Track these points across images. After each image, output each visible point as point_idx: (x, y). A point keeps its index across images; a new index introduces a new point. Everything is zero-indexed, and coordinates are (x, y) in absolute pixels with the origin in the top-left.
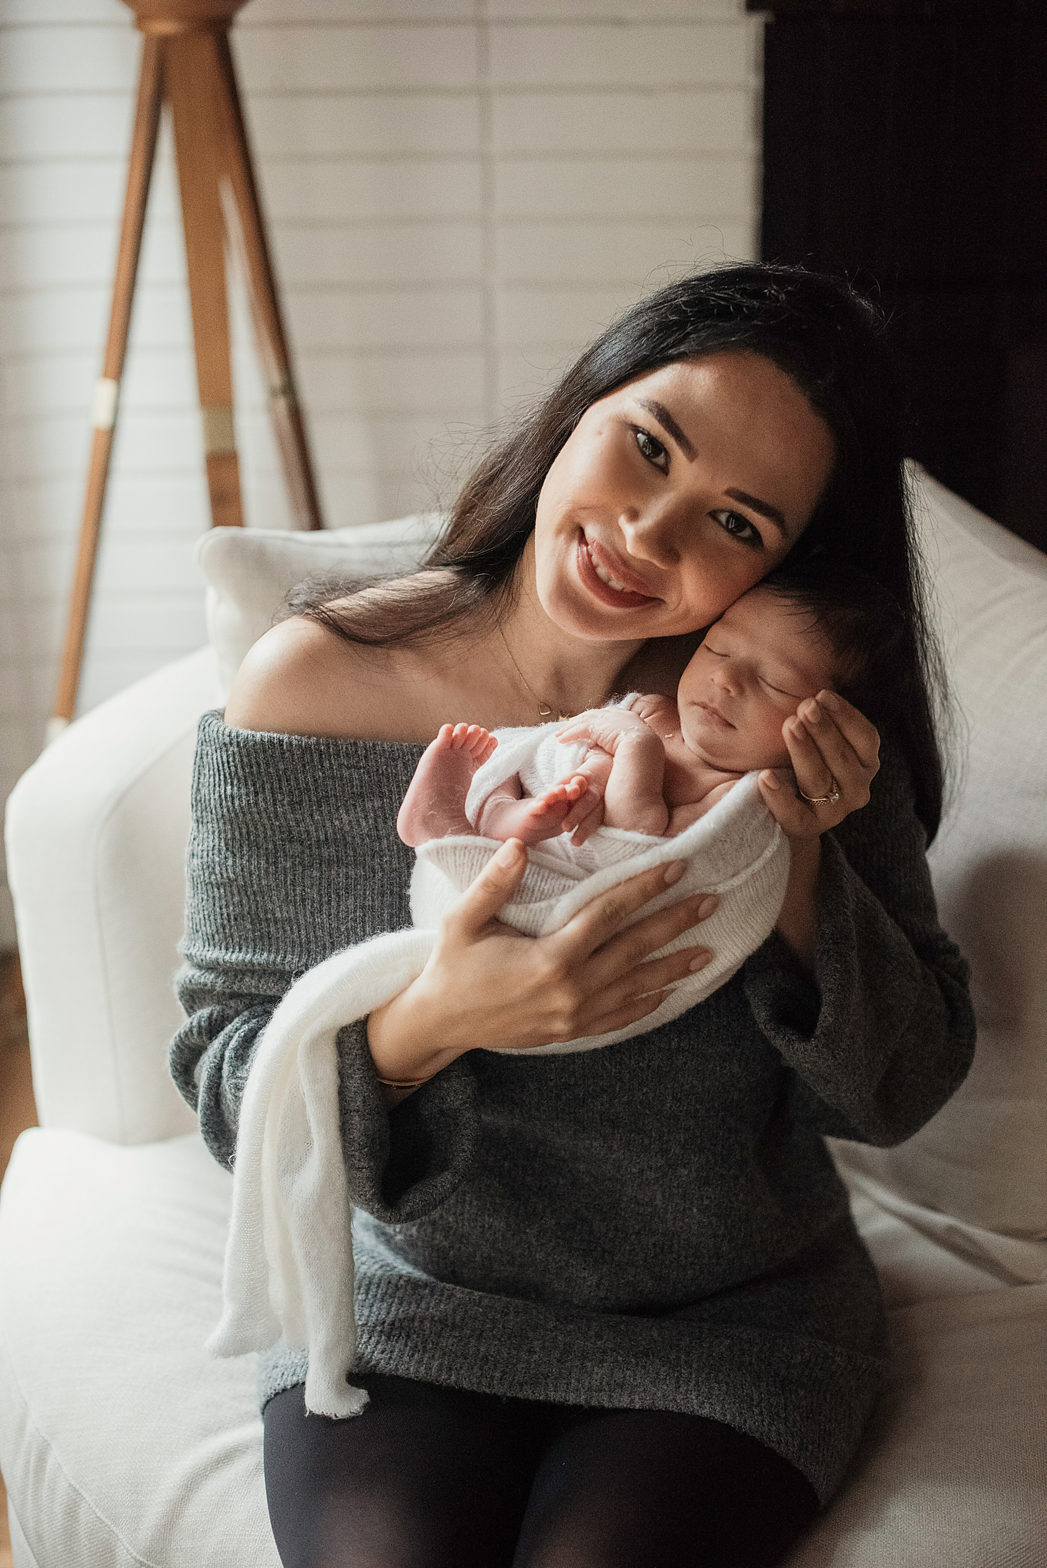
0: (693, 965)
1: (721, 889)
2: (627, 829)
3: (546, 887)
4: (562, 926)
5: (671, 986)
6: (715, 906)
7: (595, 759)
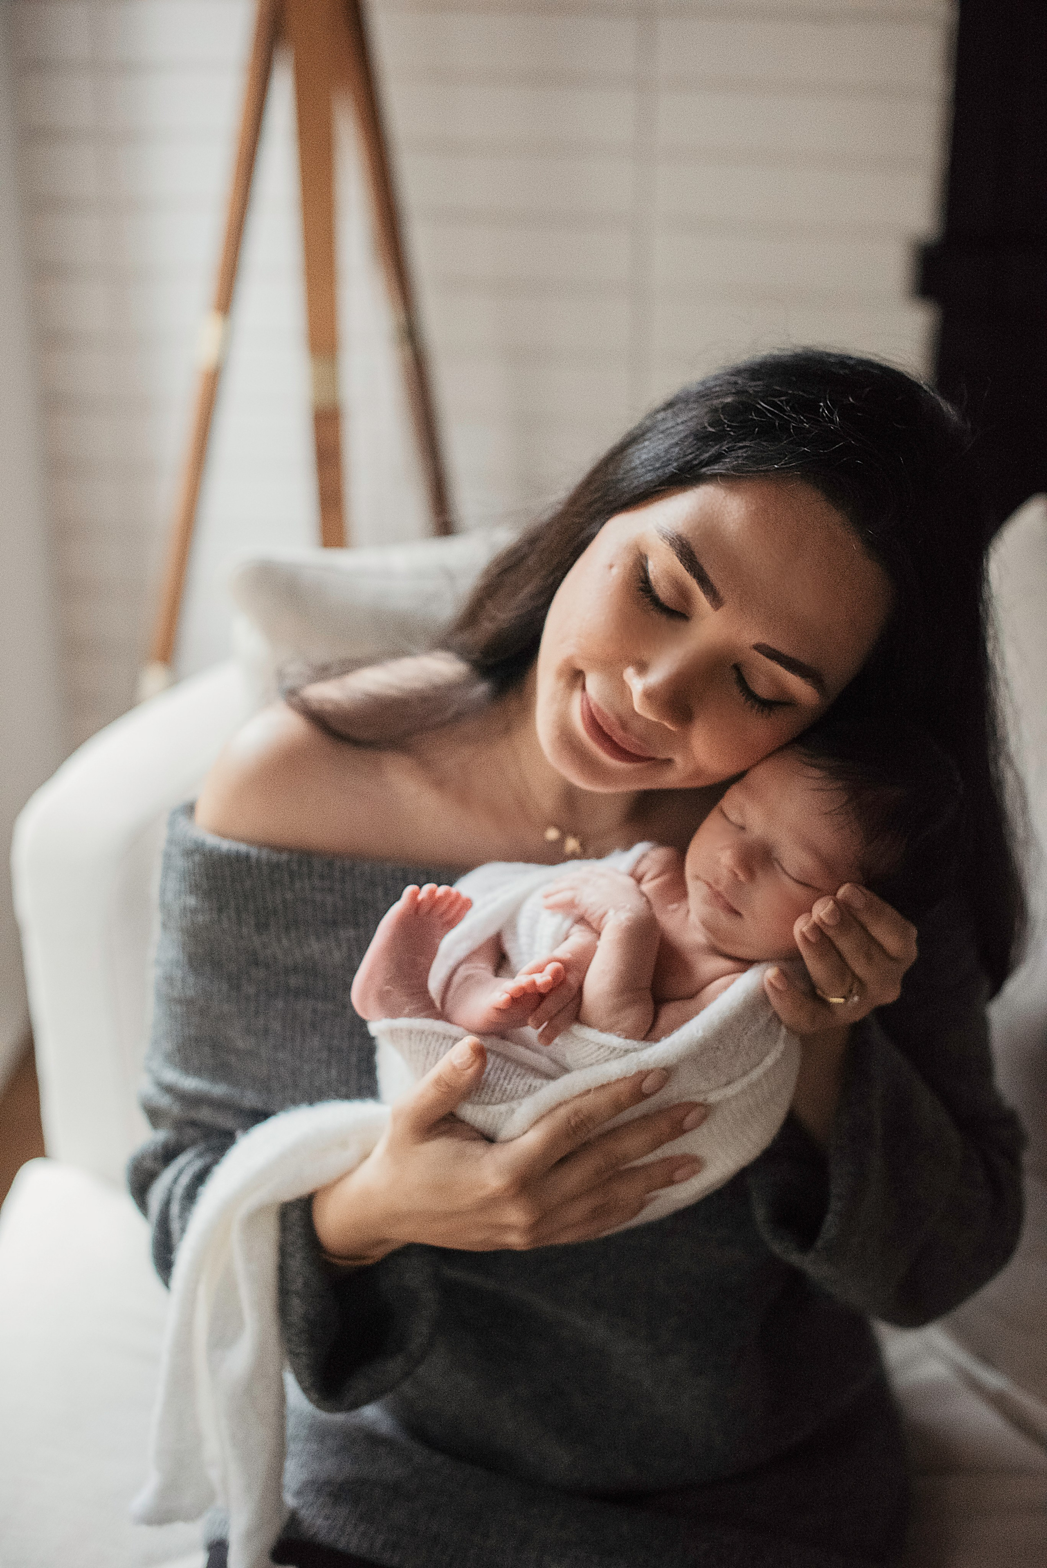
0: (678, 1175)
1: (713, 1097)
2: (602, 1030)
3: (509, 1087)
4: (521, 1134)
5: (654, 1194)
6: (704, 1118)
7: (579, 938)
